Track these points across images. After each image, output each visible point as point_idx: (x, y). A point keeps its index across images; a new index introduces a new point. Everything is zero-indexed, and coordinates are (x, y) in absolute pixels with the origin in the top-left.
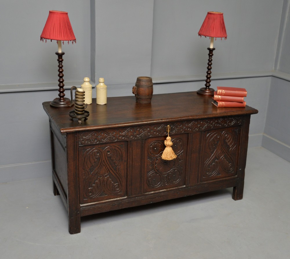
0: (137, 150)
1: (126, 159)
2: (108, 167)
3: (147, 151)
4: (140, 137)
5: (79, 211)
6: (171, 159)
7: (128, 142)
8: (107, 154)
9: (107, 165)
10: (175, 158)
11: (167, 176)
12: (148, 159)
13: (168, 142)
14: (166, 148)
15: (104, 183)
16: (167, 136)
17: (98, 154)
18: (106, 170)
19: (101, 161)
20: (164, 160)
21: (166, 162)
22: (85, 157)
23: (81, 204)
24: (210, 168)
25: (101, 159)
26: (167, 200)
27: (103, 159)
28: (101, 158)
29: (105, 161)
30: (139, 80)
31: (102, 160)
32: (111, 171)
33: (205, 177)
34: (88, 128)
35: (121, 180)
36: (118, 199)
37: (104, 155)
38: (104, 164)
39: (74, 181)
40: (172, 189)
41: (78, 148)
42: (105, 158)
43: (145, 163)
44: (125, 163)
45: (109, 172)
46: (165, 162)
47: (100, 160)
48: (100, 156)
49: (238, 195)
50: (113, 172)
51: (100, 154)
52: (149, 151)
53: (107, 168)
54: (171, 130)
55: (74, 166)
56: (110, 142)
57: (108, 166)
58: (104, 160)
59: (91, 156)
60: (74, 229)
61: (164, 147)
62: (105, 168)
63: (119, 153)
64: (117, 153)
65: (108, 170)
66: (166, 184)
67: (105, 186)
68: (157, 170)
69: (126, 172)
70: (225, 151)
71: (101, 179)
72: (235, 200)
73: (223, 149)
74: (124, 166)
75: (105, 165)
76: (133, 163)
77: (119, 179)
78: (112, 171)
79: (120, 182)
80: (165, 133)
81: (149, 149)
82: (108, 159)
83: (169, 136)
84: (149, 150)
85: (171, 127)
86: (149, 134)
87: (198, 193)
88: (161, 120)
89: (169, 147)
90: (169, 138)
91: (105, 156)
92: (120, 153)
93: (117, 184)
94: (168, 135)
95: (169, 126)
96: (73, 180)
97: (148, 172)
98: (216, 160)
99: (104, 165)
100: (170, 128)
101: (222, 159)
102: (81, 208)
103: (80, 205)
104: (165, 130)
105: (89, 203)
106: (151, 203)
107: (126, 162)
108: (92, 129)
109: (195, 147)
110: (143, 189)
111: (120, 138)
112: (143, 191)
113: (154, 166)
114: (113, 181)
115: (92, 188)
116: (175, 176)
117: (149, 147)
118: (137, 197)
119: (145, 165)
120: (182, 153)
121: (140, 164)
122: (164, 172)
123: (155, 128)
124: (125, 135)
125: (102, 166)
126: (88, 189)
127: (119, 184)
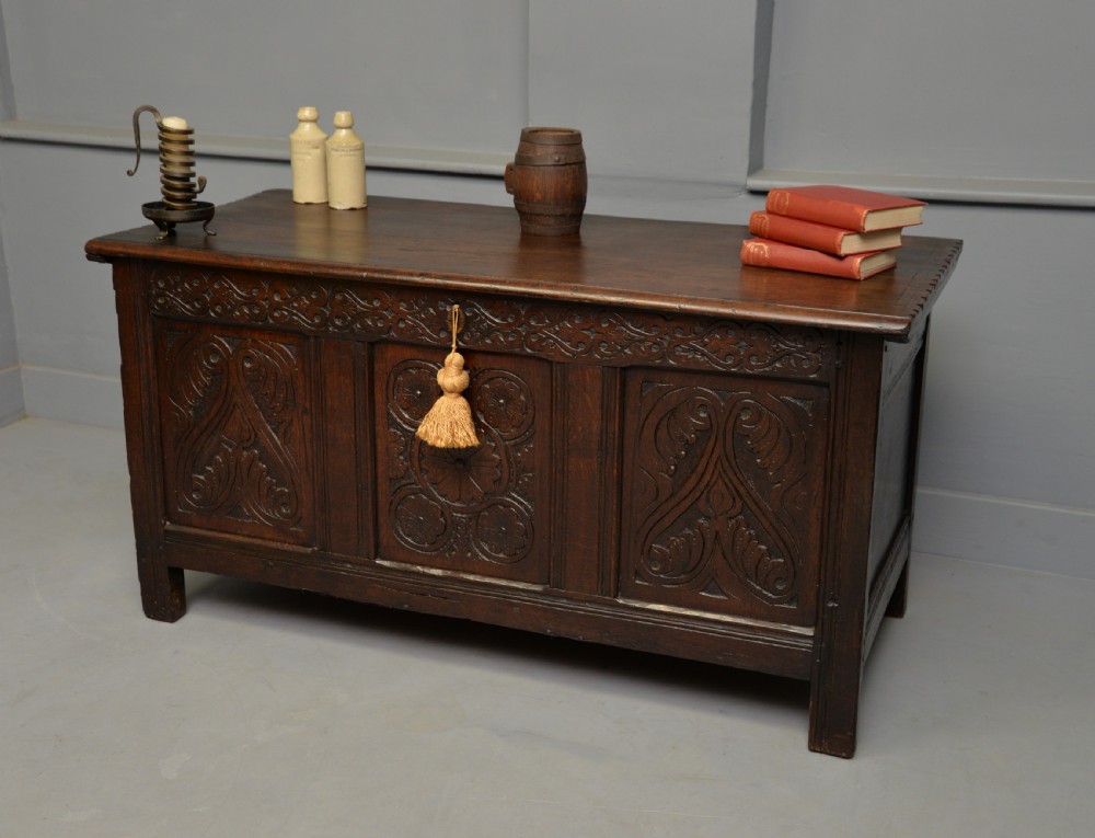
0: (342, 378)
1: (308, 405)
2: (251, 416)
3: (384, 395)
4: (346, 327)
5: (161, 544)
7: (307, 336)
8: (243, 367)
9: (247, 408)
11: (470, 519)
12: (390, 425)
13: (451, 374)
14: (442, 399)
15: (238, 471)
16: (449, 350)
17: (214, 358)
18: (246, 428)
19: (224, 385)
21: (455, 458)
24: (668, 547)
25: (225, 380)
26: (468, 621)
27: (231, 382)
28: (225, 374)
29: (240, 392)
32: (260, 434)
33: (643, 580)
35: (294, 478)
36: (286, 547)
37: (233, 367)
38: (235, 399)
40: (493, 581)
41: (146, 318)
42: (239, 379)
43: (379, 441)
44: (307, 420)
45: (253, 435)
46: (459, 460)
47: (221, 384)
48: (220, 368)
50: (267, 438)
51: (221, 362)
52: (390, 395)
53: (245, 420)
54: (467, 324)
56: (242, 321)
58: (234, 388)
61: (435, 391)
62: (241, 420)
63: (284, 375)
64: (275, 373)
65: (251, 427)
66: (469, 555)
68: (426, 480)
70: (742, 490)
71: (231, 455)
73: (735, 481)
74: (303, 427)
76: (329, 426)
77: (290, 474)
79: (294, 488)
80: (443, 335)
81: (391, 386)
82: (247, 387)
83: (459, 350)
84: (390, 391)
85: (465, 316)
86: (380, 323)
87: (607, 642)
88: (423, 275)
89: (453, 395)
90: (455, 358)
91: (238, 375)
93: (286, 490)
94: (454, 346)
95: (456, 306)
96: (141, 430)
97: (391, 479)
98: (701, 521)
99: (235, 404)
100: (462, 317)
102: (169, 537)
103: (164, 525)
104: (442, 323)
105: (197, 527)
106: (406, 606)
109: (580, 428)
110: (372, 540)
111: (276, 314)
112: (372, 549)
113: (416, 464)
114: (268, 473)
115: (202, 477)
116: (505, 533)
117: (392, 378)
118: (350, 563)
119: (380, 448)
120: (529, 443)
121: (353, 436)
122: (457, 500)
123: (403, 307)
124: (294, 308)
125: (230, 406)
126: (192, 478)
127: (289, 492)
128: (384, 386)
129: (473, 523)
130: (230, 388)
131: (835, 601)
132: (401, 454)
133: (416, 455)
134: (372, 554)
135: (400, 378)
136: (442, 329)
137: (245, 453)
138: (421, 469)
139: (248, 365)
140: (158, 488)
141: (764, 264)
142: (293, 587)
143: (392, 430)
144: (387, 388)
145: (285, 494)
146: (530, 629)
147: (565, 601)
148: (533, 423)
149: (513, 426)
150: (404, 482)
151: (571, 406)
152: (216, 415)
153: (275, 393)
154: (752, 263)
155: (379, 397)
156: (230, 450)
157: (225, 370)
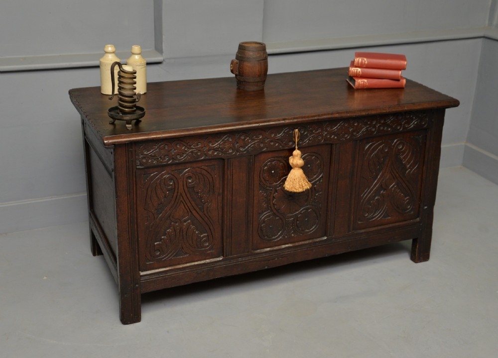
0: (241, 174)
1: (221, 191)
2: (189, 205)
3: (259, 177)
4: (245, 151)
5: (138, 284)
6: (300, 190)
7: (223, 159)
8: (186, 182)
9: (187, 201)
10: (308, 187)
11: (294, 220)
12: (260, 190)
13: (296, 159)
14: (292, 171)
15: (181, 233)
16: (294, 149)
17: (171, 182)
18: (185, 211)
19: (176, 194)
20: (288, 191)
21: (292, 196)
22: (148, 188)
23: (142, 271)
24: (370, 205)
25: (176, 191)
26: (293, 263)
28: (176, 189)
29: (184, 195)
30: (242, 48)
31: (178, 192)
32: (194, 212)
33: (361, 221)
34: (153, 135)
35: (211, 228)
36: (208, 261)
37: (181, 183)
38: (182, 199)
39: (129, 230)
40: (303, 243)
41: (134, 171)
42: (184, 189)
43: (255, 198)
44: (220, 198)
45: (190, 213)
46: (290, 196)
47: (174, 193)
48: (174, 186)
49: (421, 253)
50: (198, 213)
51: (174, 182)
53: (186, 207)
54: (302, 138)
55: (128, 204)
56: (191, 160)
58: (181, 194)
59: (159, 187)
60: (130, 315)
61: (289, 168)
63: (209, 180)
64: (204, 181)
65: (189, 210)
66: (293, 235)
67: (183, 238)
68: (276, 209)
69: (220, 213)
70: (397, 175)
71: (177, 226)
72: (416, 263)
73: (395, 172)
74: (218, 202)
75: (183, 201)
76: (234, 198)
77: (209, 226)
78: (197, 211)
79: (211, 232)
80: (291, 143)
81: (261, 172)
82: (189, 191)
83: (298, 149)
84: (261, 175)
85: (301, 133)
86: (262, 145)
88: (284, 120)
89: (297, 168)
90: (297, 152)
91: (183, 186)
92: (211, 180)
93: (206, 234)
94: (296, 147)
95: (297, 130)
96: (127, 230)
97: (259, 213)
98: (382, 192)
99: (181, 201)
100: (299, 134)
101: (393, 189)
102: (142, 279)
103: (140, 274)
104: (291, 138)
105: (156, 269)
106: (266, 267)
107: (221, 196)
108: (159, 138)
109: (343, 168)
110: (251, 243)
111: (209, 153)
112: (251, 248)
114: (197, 230)
115: (160, 243)
116: (308, 220)
118: (240, 257)
119: (256, 201)
120: (320, 180)
121: (245, 199)
125: (178, 203)
126: (154, 245)
127: (208, 235)
128: (259, 173)
129: (295, 221)
130: (179, 194)
131: (426, 206)
132: (264, 201)
133: (271, 199)
134: (251, 250)
135: (266, 167)
136: (290, 141)
137: (185, 224)
138: (273, 204)
139: (190, 181)
140: (137, 256)
141: (365, 88)
145: (205, 237)
146: (319, 257)
147: (334, 240)
148: (323, 171)
149: (315, 175)
154: (360, 88)
155: (256, 178)
156: (177, 224)
157: (177, 186)
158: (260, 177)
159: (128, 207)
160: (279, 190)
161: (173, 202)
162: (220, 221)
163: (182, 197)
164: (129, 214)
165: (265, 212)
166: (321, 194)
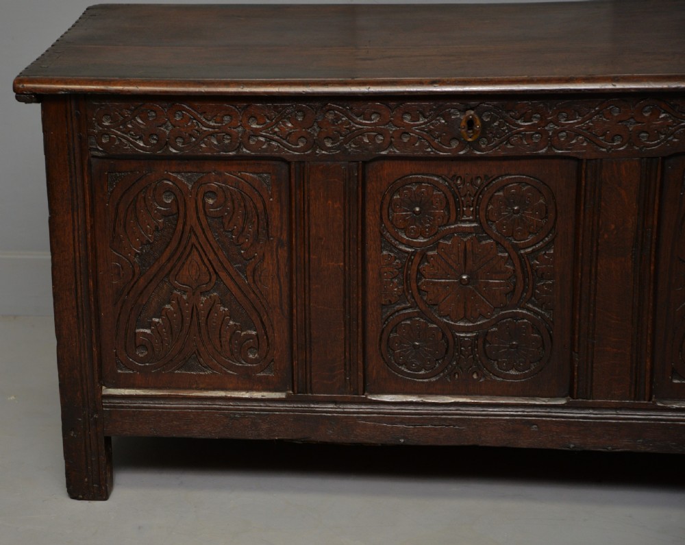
0: (330, 202)
1: (285, 237)
2: (212, 257)
4: (338, 148)
5: (97, 412)
7: (289, 163)
8: (204, 203)
9: (208, 248)
11: (476, 338)
12: (382, 249)
15: (195, 318)
17: (167, 196)
18: (204, 269)
19: (180, 227)
22: (118, 204)
23: (108, 387)
25: (181, 221)
27: (188, 223)
28: (182, 214)
29: (199, 232)
31: (185, 224)
32: (223, 274)
33: (681, 378)
35: (265, 318)
36: (257, 395)
37: (191, 204)
38: (193, 240)
39: (76, 289)
41: (85, 161)
42: (198, 218)
43: (368, 266)
44: (283, 253)
45: (214, 277)
47: (176, 225)
48: (175, 207)
50: (232, 278)
51: (176, 200)
52: (385, 216)
53: (206, 260)
54: (486, 133)
55: (74, 230)
56: (209, 154)
57: (213, 254)
58: (192, 230)
62: (200, 262)
63: (256, 208)
64: (245, 207)
65: (211, 270)
66: (475, 377)
67: (200, 332)
71: (186, 301)
74: (278, 261)
75: (198, 246)
76: (313, 257)
77: (259, 315)
78: (229, 275)
79: (265, 329)
80: (455, 143)
81: (386, 206)
82: (209, 225)
84: (385, 212)
85: (482, 121)
86: (380, 140)
87: (642, 449)
91: (197, 213)
92: (260, 206)
93: (254, 333)
96: (73, 287)
97: (383, 305)
99: (193, 245)
100: (479, 123)
102: (108, 403)
103: (100, 389)
106: (402, 441)
107: (286, 248)
109: (613, 226)
110: (360, 374)
111: (251, 142)
112: (361, 384)
113: (414, 286)
114: (232, 318)
115: (148, 331)
116: (517, 346)
117: (388, 198)
118: (334, 402)
119: (371, 275)
120: (548, 249)
121: (342, 264)
122: (461, 320)
123: (407, 119)
124: (275, 133)
125: (185, 248)
126: (135, 333)
127: (257, 335)
128: (378, 208)
129: (480, 341)
130: (188, 228)
132: (395, 278)
133: (414, 276)
134: (361, 389)
135: (397, 197)
136: (454, 138)
137: (203, 299)
138: (419, 290)
139: (211, 202)
140: (94, 349)
142: (265, 437)
143: (385, 253)
144: (381, 209)
145: (251, 337)
146: (549, 446)
147: (591, 411)
148: (554, 227)
149: (530, 233)
150: (398, 307)
151: (603, 204)
152: (169, 260)
153: (243, 228)
155: (371, 219)
156: (185, 297)
157: (181, 208)
158: (381, 218)
159: (74, 237)
160: (432, 256)
161: (174, 244)
162: (286, 307)
163: (195, 235)
164: (78, 254)
165: (396, 303)
166: (549, 286)
